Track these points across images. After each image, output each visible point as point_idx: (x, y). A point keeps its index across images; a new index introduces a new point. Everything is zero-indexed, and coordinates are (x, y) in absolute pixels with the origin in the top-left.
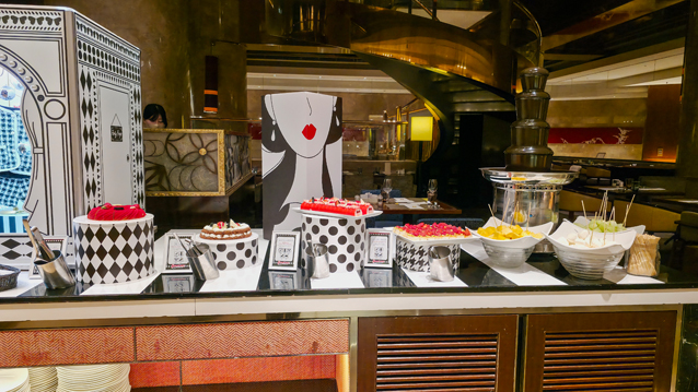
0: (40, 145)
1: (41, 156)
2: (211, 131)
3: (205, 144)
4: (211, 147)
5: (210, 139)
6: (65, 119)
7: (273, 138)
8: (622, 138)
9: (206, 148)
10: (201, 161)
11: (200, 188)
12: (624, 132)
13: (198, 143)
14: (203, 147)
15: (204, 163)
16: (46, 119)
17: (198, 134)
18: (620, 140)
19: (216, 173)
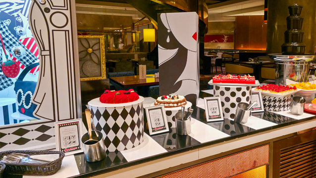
0: (47, 48)
1: (48, 58)
2: (96, 36)
3: (91, 46)
4: (96, 47)
5: (94, 42)
6: (68, 27)
7: (168, 40)
8: (226, 39)
9: (92, 48)
10: (88, 57)
11: (88, 75)
12: (226, 37)
13: (86, 45)
14: (90, 47)
15: (91, 58)
16: (51, 28)
17: (86, 39)
18: (225, 40)
19: (99, 64)
